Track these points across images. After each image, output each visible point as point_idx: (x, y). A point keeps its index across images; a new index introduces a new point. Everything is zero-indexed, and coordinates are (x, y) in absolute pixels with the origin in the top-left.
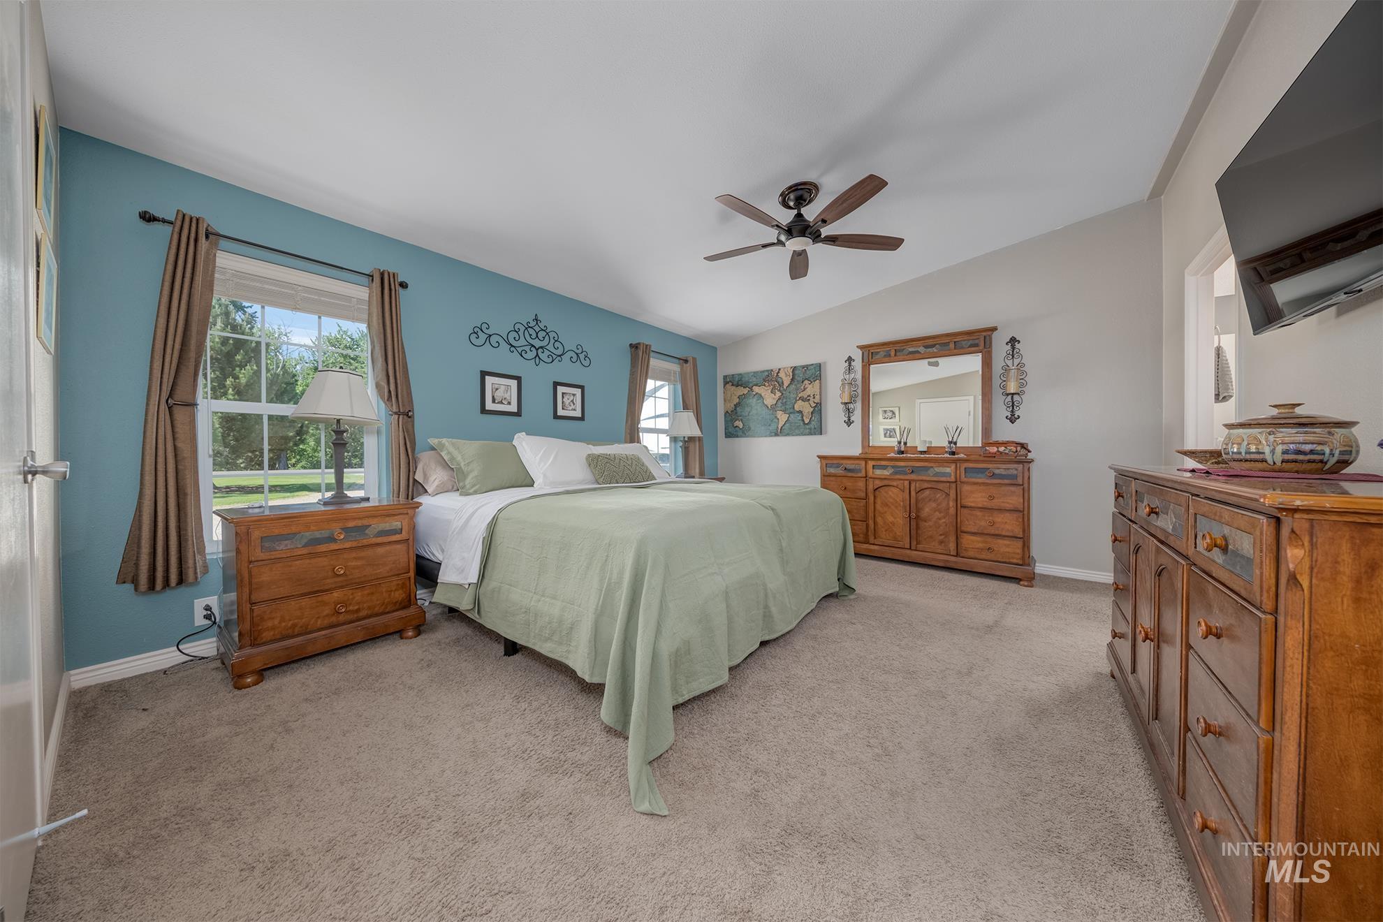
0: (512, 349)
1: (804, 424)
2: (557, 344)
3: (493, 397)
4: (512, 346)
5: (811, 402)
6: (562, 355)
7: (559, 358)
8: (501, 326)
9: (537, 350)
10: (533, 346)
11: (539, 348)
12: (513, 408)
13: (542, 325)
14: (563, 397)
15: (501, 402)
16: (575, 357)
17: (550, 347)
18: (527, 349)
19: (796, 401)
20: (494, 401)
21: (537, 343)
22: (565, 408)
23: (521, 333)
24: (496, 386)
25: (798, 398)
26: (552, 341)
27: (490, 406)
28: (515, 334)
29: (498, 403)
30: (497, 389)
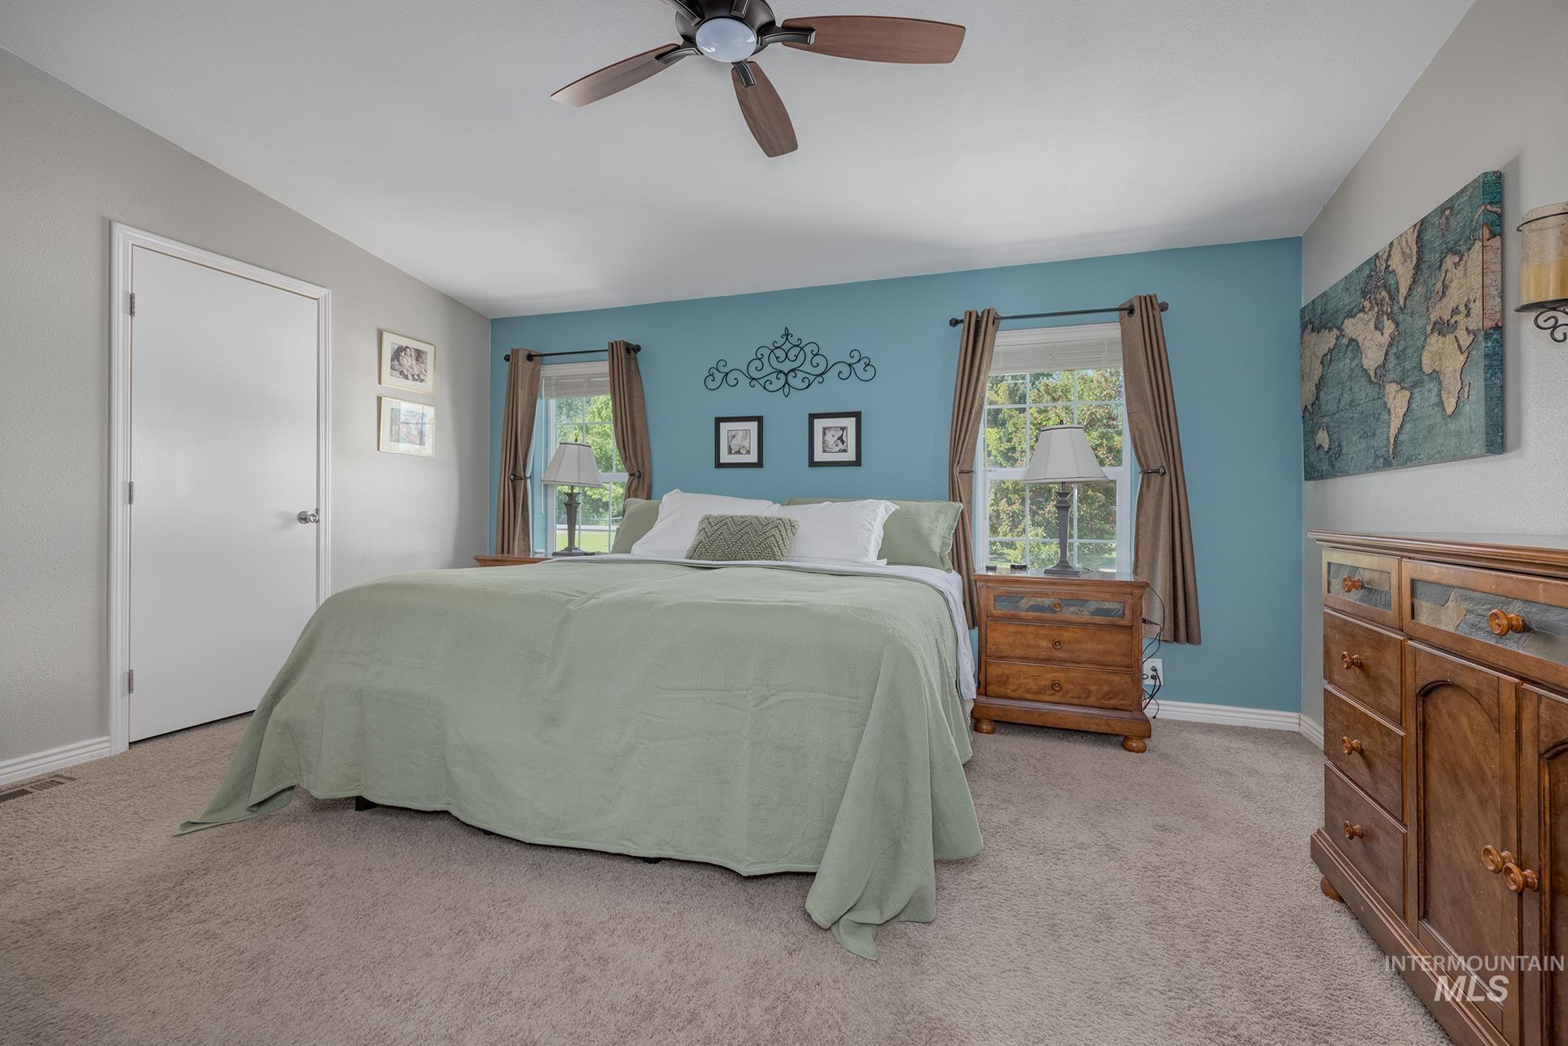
0: (754, 382)
1: (1446, 417)
2: (817, 359)
3: (730, 447)
4: (753, 379)
5: (1461, 333)
6: (823, 373)
7: (820, 379)
8: (739, 359)
9: (786, 375)
10: (781, 372)
11: (789, 372)
12: (753, 458)
13: (794, 340)
14: (824, 434)
15: (738, 452)
16: (846, 370)
17: (807, 367)
18: (773, 377)
19: (1427, 337)
20: (730, 452)
21: (786, 366)
22: (828, 450)
23: (765, 360)
24: (733, 433)
25: (1429, 328)
26: (809, 356)
27: (725, 458)
28: (758, 363)
29: (735, 453)
30: (734, 437)
